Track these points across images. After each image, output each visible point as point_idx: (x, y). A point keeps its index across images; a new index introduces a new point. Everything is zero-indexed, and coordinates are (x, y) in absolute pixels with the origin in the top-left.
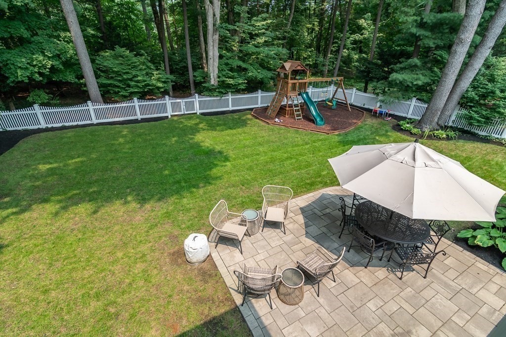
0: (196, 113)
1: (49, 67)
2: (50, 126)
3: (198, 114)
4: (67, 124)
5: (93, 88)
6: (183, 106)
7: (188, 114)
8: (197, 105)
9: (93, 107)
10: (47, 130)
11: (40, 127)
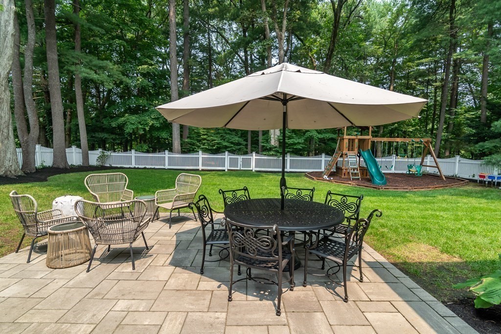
0: (252, 170)
1: (150, 125)
2: (137, 166)
3: (254, 171)
4: (147, 167)
5: (176, 144)
6: (240, 162)
7: (244, 170)
8: (253, 164)
9: (168, 156)
10: (135, 168)
11: (131, 166)
